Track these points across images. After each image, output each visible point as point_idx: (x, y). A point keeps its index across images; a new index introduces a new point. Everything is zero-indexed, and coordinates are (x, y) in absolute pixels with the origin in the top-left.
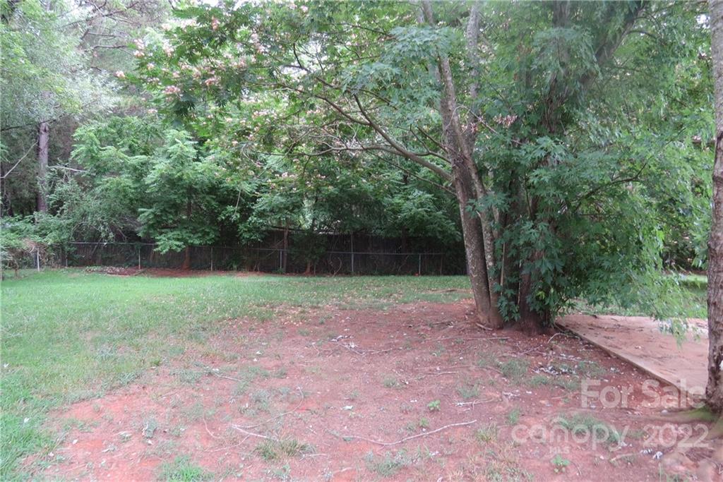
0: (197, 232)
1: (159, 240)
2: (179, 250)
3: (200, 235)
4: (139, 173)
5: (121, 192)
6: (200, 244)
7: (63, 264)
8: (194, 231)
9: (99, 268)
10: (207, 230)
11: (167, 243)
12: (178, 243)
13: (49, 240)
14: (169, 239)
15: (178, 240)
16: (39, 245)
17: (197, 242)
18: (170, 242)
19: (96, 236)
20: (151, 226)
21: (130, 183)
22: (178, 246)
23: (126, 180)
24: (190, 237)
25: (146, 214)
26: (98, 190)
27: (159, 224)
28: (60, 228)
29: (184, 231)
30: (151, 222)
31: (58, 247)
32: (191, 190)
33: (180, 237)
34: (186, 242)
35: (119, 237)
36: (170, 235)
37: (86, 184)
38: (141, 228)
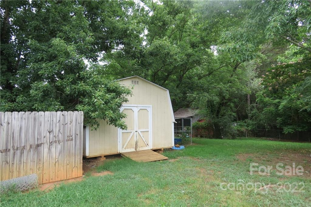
0: (300, 126)
1: (284, 129)
2: (292, 132)
3: (301, 127)
4: (277, 105)
5: (271, 112)
6: (302, 131)
7: (254, 136)
8: (299, 126)
9: (266, 138)
10: (304, 126)
11: (287, 130)
12: (291, 130)
13: (250, 128)
14: (288, 128)
15: (293, 129)
16: (247, 130)
17: (300, 130)
18: (289, 130)
19: (264, 128)
20: (281, 124)
21: (274, 109)
22: (292, 131)
23: (272, 108)
24: (297, 128)
25: (279, 119)
26: (263, 112)
27: (285, 123)
28: (253, 124)
29: (295, 126)
30: (281, 123)
31: (252, 131)
32: (296, 110)
33: (293, 128)
34: (295, 130)
35: (272, 128)
36: (289, 127)
37: (260, 109)
38: (278, 124)
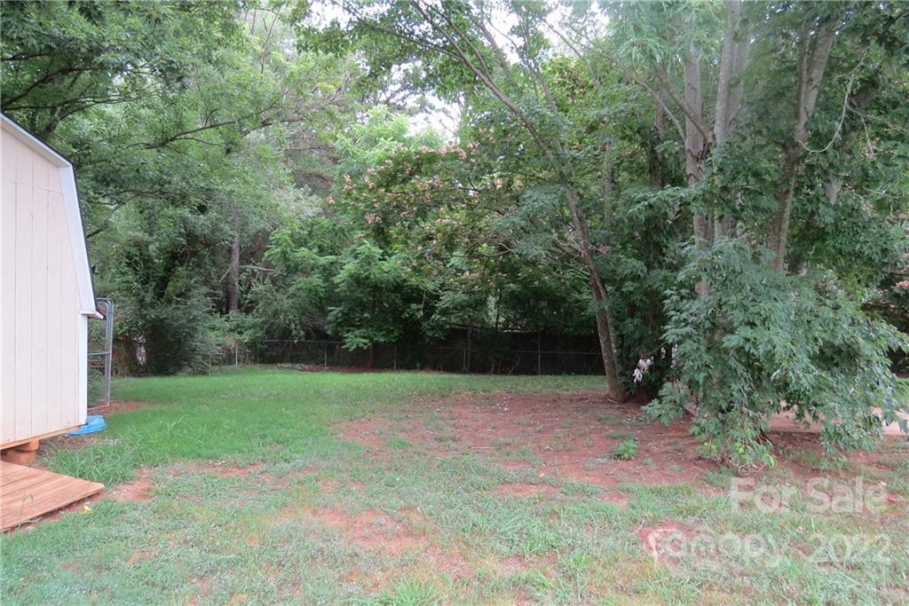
0: (382, 330)
1: (347, 338)
2: (365, 347)
3: (384, 332)
4: (328, 272)
5: (312, 290)
6: (385, 342)
7: (255, 361)
8: (379, 329)
9: (289, 365)
10: (391, 328)
11: (354, 340)
12: (364, 341)
13: (246, 338)
14: (356, 336)
15: (364, 337)
16: (239, 342)
17: (382, 340)
18: (358, 339)
19: (286, 333)
20: (340, 324)
21: (320, 282)
22: (365, 344)
23: (316, 280)
24: (375, 335)
25: (335, 312)
26: (291, 290)
27: (347, 322)
28: (253, 326)
29: (370, 329)
30: (339, 320)
31: (252, 345)
32: (376, 288)
33: (366, 335)
34: (371, 340)
35: (308, 336)
36: (357, 333)
37: (279, 283)
38: (330, 326)
